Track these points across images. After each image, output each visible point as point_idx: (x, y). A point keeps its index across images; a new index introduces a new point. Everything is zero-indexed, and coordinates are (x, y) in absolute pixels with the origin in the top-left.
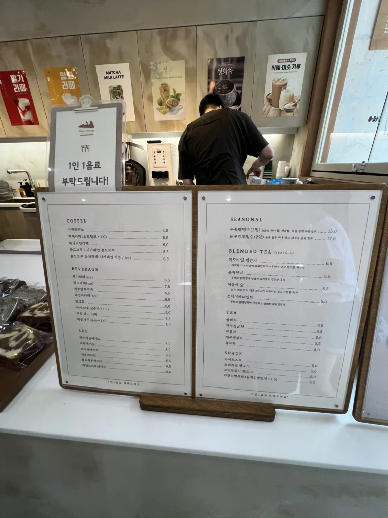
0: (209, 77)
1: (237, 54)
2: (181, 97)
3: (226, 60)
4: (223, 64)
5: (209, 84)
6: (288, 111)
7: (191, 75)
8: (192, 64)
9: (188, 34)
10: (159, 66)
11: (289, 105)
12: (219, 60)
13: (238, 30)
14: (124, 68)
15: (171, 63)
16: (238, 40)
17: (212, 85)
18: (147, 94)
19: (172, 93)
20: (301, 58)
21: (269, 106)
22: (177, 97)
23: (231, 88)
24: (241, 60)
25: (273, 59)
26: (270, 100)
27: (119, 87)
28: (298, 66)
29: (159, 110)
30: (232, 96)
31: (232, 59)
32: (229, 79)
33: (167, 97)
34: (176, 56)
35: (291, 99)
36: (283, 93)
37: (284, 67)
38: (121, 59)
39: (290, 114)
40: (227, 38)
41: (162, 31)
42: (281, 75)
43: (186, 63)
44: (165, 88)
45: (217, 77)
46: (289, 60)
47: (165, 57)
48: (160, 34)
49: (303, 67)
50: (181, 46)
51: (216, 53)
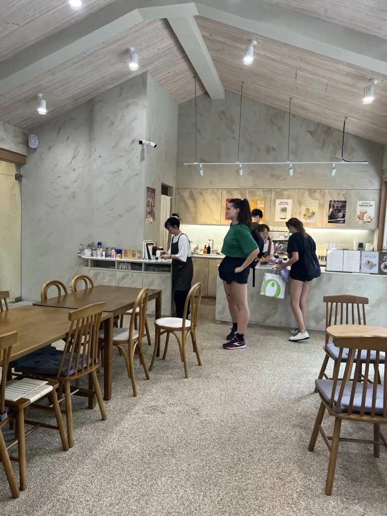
0: (330, 207)
1: (343, 200)
2: (315, 214)
3: (338, 201)
4: (336, 203)
5: (329, 209)
6: (368, 222)
7: (321, 206)
8: (322, 201)
9: (321, 192)
10: (306, 202)
11: (369, 220)
12: (335, 201)
13: (343, 192)
14: (290, 201)
15: (312, 201)
16: (343, 195)
17: (331, 210)
18: (299, 211)
19: (311, 211)
20: (373, 203)
21: (359, 220)
22: (313, 213)
23: (340, 211)
24: (345, 202)
25: (360, 203)
26: (359, 217)
27: (285, 208)
28: (372, 206)
29: (304, 218)
30: (341, 214)
31: (341, 201)
32: (339, 208)
33: (309, 213)
34: (315, 199)
35: (370, 217)
36: (365, 215)
37: (365, 206)
38: (289, 197)
39: (370, 223)
40: (339, 194)
41: (310, 190)
42: (364, 209)
43: (319, 201)
44: (308, 210)
45: (333, 207)
46: (367, 203)
47: (309, 199)
48: (308, 191)
49: (374, 206)
50: (317, 195)
51: (333, 198)
